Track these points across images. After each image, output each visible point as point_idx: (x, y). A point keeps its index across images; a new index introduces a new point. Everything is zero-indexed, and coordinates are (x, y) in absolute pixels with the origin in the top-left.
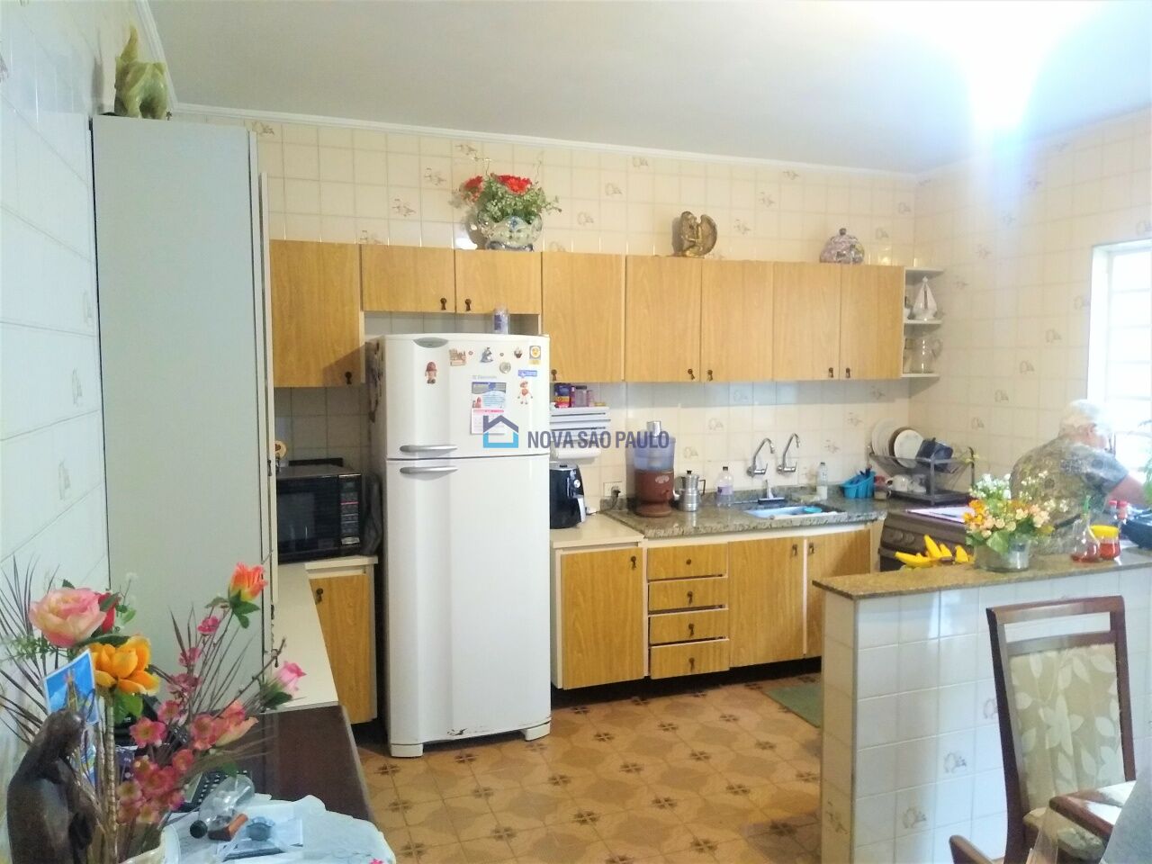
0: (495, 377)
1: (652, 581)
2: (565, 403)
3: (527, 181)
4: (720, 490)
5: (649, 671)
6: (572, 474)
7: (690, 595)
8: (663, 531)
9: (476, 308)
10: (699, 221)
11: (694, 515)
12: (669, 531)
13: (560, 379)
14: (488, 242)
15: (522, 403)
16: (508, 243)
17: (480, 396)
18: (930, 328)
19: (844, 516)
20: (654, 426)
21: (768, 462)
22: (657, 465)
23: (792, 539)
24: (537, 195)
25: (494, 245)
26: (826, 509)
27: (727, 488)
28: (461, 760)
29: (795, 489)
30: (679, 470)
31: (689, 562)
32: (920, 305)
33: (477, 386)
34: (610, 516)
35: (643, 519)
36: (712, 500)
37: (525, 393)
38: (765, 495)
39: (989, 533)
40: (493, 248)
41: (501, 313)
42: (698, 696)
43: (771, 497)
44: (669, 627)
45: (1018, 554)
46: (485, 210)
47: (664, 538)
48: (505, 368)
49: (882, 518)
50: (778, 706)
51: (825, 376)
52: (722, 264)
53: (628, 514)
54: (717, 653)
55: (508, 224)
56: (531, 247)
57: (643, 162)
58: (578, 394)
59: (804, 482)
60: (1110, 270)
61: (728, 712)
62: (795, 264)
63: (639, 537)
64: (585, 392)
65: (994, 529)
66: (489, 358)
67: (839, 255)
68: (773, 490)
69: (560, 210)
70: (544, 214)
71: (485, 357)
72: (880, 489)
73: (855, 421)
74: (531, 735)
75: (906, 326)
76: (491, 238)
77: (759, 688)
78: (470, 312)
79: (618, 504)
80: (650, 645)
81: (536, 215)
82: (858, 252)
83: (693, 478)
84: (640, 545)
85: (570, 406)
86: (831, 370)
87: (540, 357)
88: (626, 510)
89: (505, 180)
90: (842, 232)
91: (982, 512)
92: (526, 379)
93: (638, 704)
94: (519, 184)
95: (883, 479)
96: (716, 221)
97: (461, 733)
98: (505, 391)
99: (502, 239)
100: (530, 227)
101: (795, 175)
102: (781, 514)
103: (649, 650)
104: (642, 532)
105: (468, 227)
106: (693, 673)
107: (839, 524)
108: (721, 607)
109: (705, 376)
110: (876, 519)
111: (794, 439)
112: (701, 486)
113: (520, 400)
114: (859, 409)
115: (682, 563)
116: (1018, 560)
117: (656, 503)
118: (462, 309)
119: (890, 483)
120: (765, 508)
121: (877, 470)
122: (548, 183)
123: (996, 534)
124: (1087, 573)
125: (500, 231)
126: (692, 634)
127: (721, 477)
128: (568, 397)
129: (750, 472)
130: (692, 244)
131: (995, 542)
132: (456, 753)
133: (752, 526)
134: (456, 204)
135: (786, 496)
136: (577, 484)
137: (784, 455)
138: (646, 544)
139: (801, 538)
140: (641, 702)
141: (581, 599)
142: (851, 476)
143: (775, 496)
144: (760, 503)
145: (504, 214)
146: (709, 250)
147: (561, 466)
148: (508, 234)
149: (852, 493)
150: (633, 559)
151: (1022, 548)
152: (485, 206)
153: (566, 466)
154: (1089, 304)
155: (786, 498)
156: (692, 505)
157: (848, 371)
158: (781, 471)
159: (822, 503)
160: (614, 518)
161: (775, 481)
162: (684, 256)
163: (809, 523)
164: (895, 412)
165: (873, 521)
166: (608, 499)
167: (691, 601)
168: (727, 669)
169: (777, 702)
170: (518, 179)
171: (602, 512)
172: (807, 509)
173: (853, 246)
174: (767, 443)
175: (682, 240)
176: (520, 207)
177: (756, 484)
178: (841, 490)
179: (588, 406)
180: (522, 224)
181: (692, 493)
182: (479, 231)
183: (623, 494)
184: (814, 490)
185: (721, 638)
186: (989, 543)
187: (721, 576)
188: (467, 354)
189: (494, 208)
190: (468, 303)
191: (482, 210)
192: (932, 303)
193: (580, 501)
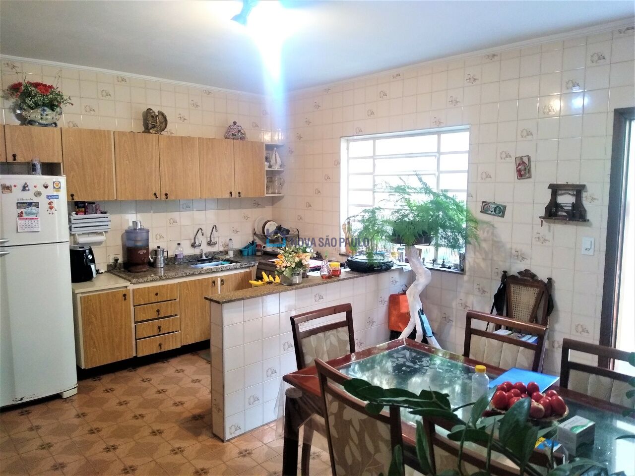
0: (31, 199)
1: (137, 306)
2: (82, 212)
3: (51, 87)
4: (176, 256)
5: (136, 353)
6: (87, 251)
7: (158, 311)
8: (141, 279)
9: (19, 159)
10: (157, 114)
11: (162, 269)
12: (145, 279)
13: (76, 199)
14: (28, 120)
15: (50, 213)
16: (40, 122)
17: (22, 210)
18: (278, 172)
19: (238, 265)
20: (137, 223)
21: (202, 240)
22: (139, 244)
23: (212, 278)
24: (58, 95)
25: (31, 122)
26: (231, 262)
27: (180, 255)
28: (22, 414)
29: (217, 253)
30: (152, 246)
31: (157, 294)
32: (273, 161)
33: (20, 205)
34: (113, 273)
35: (131, 274)
36: (172, 262)
37: (51, 208)
38: (202, 257)
39: (285, 268)
40: (31, 124)
41: (36, 162)
42: (164, 363)
43: (204, 257)
44: (147, 329)
45: (297, 277)
46: (24, 102)
47: (142, 283)
48: (38, 194)
49: (257, 265)
50: (206, 361)
51: (228, 196)
52: (171, 138)
53: (124, 271)
54: (174, 339)
55: (39, 110)
56: (55, 124)
57: (123, 80)
58: (90, 207)
59: (222, 249)
60: (348, 149)
61: (179, 368)
62: (209, 139)
63: (128, 284)
64: (94, 206)
65: (286, 267)
66: (27, 189)
67: (233, 135)
68: (205, 254)
69: (72, 104)
70: (62, 105)
71: (25, 188)
72: (258, 251)
73: (246, 218)
74: (65, 395)
75: (266, 171)
76: (29, 119)
77: (198, 354)
78: (15, 162)
79: (118, 266)
80: (136, 339)
81: (57, 106)
82: (242, 134)
83: (161, 251)
84: (128, 288)
85: (85, 214)
86: (231, 193)
87: (60, 188)
88: (122, 269)
89: (37, 85)
90: (235, 123)
91: (282, 260)
92: (52, 200)
93: (132, 371)
94: (46, 88)
95: (261, 246)
96: (166, 114)
97: (22, 399)
98: (38, 207)
99: (36, 119)
100: (54, 113)
101: (210, 93)
102: (207, 266)
103: (136, 342)
104: (129, 281)
105: (15, 112)
106: (161, 351)
107: (236, 269)
108: (176, 315)
109: (164, 197)
110: (254, 266)
111: (215, 228)
112: (165, 254)
113: (49, 212)
114: (248, 212)
115: (153, 295)
116: (297, 279)
117: (139, 264)
118: (10, 160)
119: (264, 247)
120: (201, 263)
121: (258, 241)
122: (65, 88)
123: (287, 269)
124: (326, 283)
125: (35, 115)
126: (160, 331)
127: (177, 249)
128: (84, 209)
129: (193, 246)
130: (154, 126)
131: (287, 273)
132: (20, 411)
133: (191, 273)
134: (5, 97)
135: (213, 257)
136: (90, 257)
137: (211, 236)
138: (131, 287)
139: (217, 278)
140: (132, 370)
141: (94, 319)
142: (246, 245)
143: (206, 257)
144: (199, 261)
145: (37, 105)
146: (163, 130)
147: (80, 248)
148: (40, 117)
149: (245, 253)
150: (125, 295)
151: (299, 274)
152: (25, 100)
153: (83, 248)
154: (340, 164)
155: (212, 258)
156: (161, 264)
157: (239, 193)
158: (209, 244)
159: (231, 259)
160: (115, 274)
161: (206, 249)
162: (149, 132)
163: (221, 269)
164: (265, 213)
165: (253, 266)
166: (112, 264)
167: (158, 314)
168: (180, 347)
169: (206, 359)
170: (45, 86)
171: (108, 271)
172: (223, 263)
173: (239, 131)
174: (200, 230)
175: (148, 124)
176: (47, 101)
177: (196, 252)
178: (240, 253)
179: (96, 213)
180: (48, 111)
181: (160, 258)
182: (21, 114)
183: (121, 260)
184: (226, 253)
185: (176, 331)
186: (284, 273)
187: (175, 300)
188: (13, 187)
189: (29, 101)
190: (14, 156)
191: (22, 102)
192: (279, 160)
193: (93, 266)
